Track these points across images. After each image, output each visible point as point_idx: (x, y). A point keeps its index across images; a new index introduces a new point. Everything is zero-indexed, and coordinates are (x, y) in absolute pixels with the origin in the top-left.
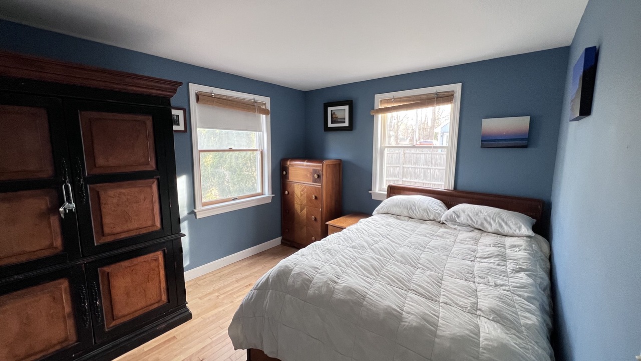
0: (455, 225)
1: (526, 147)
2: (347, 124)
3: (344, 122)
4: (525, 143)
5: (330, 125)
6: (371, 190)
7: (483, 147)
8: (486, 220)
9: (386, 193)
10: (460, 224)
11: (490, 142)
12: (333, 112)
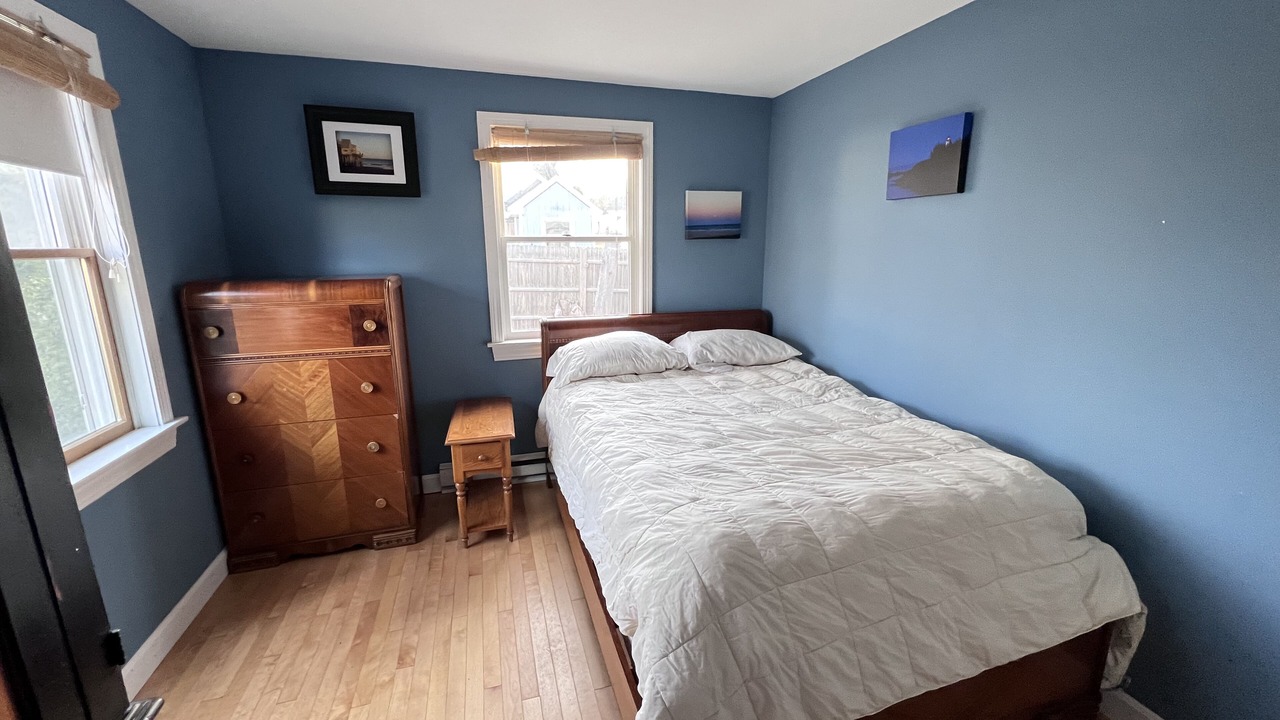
0: (709, 367)
1: (737, 236)
2: (399, 177)
3: (391, 172)
4: (734, 230)
5: (335, 174)
6: (490, 341)
7: (690, 237)
8: (747, 348)
9: (540, 340)
10: (717, 364)
11: (698, 230)
12: (343, 137)
